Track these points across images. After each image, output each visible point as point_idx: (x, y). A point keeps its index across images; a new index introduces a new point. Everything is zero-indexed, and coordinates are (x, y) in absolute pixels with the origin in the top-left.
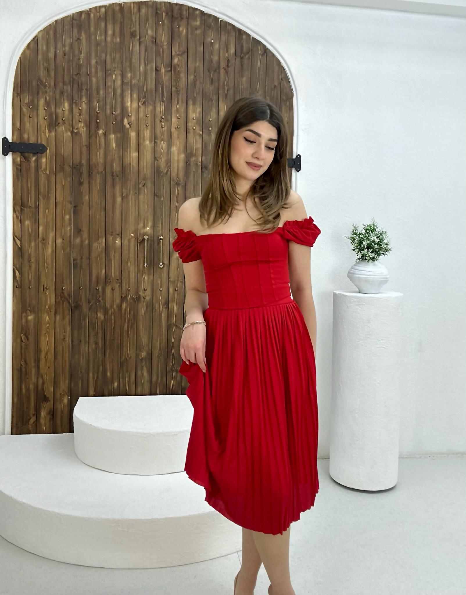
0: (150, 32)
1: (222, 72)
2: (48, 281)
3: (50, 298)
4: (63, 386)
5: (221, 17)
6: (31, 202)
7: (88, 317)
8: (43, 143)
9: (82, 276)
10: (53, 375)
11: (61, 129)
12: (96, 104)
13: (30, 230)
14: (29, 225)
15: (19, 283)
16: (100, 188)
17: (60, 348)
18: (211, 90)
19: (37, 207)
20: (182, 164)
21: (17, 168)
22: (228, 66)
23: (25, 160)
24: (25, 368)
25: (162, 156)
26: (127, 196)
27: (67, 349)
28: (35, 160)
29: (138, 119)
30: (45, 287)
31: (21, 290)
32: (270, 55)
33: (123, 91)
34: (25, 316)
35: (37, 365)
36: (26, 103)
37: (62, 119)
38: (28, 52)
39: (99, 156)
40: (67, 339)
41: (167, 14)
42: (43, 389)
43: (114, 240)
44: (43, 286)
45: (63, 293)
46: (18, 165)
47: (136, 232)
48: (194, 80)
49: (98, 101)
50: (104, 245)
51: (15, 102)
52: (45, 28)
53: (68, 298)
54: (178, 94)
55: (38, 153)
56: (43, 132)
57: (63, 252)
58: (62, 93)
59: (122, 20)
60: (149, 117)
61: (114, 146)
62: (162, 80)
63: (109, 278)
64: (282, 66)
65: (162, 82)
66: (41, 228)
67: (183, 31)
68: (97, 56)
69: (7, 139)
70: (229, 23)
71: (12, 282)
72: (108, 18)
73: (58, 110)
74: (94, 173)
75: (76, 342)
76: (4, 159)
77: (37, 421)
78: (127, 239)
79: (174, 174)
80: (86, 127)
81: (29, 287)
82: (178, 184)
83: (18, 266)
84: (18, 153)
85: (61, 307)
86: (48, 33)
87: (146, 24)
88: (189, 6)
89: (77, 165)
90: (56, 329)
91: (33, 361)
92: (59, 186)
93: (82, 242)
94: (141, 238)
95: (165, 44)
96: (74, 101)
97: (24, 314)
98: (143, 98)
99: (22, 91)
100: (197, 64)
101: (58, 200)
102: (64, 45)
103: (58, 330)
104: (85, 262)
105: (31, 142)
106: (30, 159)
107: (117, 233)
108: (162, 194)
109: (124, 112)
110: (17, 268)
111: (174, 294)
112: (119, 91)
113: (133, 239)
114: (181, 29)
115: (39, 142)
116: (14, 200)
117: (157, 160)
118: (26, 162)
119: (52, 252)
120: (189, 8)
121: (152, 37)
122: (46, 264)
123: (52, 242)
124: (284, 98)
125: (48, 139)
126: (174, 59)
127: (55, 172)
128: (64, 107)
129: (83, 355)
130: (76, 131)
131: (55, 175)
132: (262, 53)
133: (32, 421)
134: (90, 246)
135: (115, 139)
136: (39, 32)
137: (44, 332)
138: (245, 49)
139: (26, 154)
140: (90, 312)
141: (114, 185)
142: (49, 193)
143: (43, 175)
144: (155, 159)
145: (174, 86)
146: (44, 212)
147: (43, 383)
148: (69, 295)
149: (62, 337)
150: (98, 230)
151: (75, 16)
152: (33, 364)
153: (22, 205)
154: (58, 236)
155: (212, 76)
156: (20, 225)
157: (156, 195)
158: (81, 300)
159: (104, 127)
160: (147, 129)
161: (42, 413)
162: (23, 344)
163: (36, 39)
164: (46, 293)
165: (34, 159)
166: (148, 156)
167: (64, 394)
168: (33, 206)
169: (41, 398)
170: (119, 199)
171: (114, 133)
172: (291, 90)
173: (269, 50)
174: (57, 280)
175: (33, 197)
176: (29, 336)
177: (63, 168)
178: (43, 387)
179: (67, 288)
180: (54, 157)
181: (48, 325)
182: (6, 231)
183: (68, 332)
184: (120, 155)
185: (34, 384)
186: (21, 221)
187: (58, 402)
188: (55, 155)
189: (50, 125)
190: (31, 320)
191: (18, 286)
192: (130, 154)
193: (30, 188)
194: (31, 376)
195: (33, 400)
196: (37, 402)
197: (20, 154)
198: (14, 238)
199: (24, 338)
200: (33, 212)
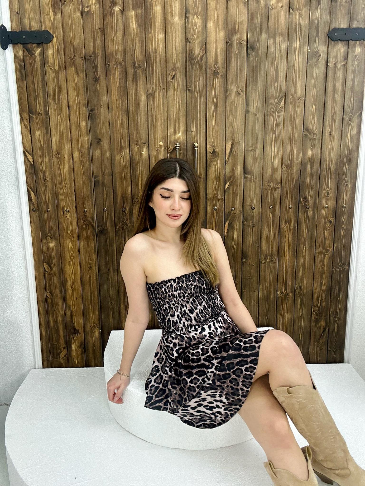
2: (67, 203)
3: (71, 222)
4: (93, 317)
6: (40, 108)
7: (115, 242)
8: (48, 29)
9: (105, 196)
10: (81, 306)
11: (68, 8)
13: (42, 143)
14: (40, 136)
15: (36, 206)
16: (119, 85)
17: (87, 278)
19: (47, 113)
20: (221, 46)
21: (20, 65)
23: (29, 54)
24: (51, 299)
25: (195, 36)
26: (153, 92)
27: (95, 278)
28: (40, 52)
30: (64, 210)
31: (39, 214)
34: (45, 243)
35: (63, 296)
39: (116, 42)
40: (94, 268)
42: (72, 321)
43: (140, 150)
44: (63, 208)
45: (85, 215)
46: (20, 60)
47: (166, 139)
50: (128, 157)
53: (92, 221)
55: (43, 43)
56: (47, 15)
57: (81, 167)
61: (135, 27)
63: (136, 197)
66: (54, 140)
69: (5, 28)
71: (28, 204)
74: (112, 64)
75: (104, 271)
76: (4, 54)
77: (68, 354)
78: (155, 148)
79: (211, 60)
80: (99, 4)
81: (47, 210)
82: (216, 73)
84: (19, 45)
85: (84, 232)
89: (91, 56)
90: (81, 257)
91: (58, 291)
92: (71, 85)
93: (102, 154)
94: (171, 147)
97: (44, 241)
101: (71, 103)
103: (83, 257)
104: (108, 179)
105: (33, 29)
106: (34, 52)
107: (143, 142)
108: (196, 87)
110: (31, 188)
111: (212, 214)
113: (163, 149)
115: (43, 29)
116: (20, 105)
117: (189, 42)
118: (30, 56)
119: (70, 167)
122: (63, 183)
123: (69, 157)
125: (53, 24)
127: (65, 67)
129: (112, 285)
130: (86, 10)
131: (66, 72)
133: (63, 354)
134: (112, 160)
135: (135, 18)
137: (68, 260)
139: (29, 46)
141: (136, 79)
142: (59, 94)
143: (50, 72)
144: (187, 40)
146: (56, 119)
147: (72, 315)
148: (92, 218)
149: (88, 266)
150: (121, 139)
152: (59, 295)
153: (31, 111)
154: (74, 149)
156: (30, 136)
157: (189, 90)
158: (106, 224)
159: (121, 3)
161: (73, 346)
162: (47, 274)
164: (66, 217)
165: (38, 51)
166: (177, 37)
167: (95, 327)
168: (43, 112)
169: (71, 330)
170: (143, 98)
171: (134, 8)
174: (77, 202)
175: (42, 100)
176: (52, 265)
177: (74, 61)
178: (72, 319)
179: (90, 210)
180: (63, 47)
181: (72, 252)
182: (15, 144)
183: (94, 260)
184: (143, 38)
185: (62, 316)
186: (30, 131)
187: (89, 335)
188: (63, 44)
189: (54, 4)
190: (53, 247)
191: (34, 210)
192: (155, 36)
193: (37, 89)
194: (58, 308)
195: (62, 333)
196: (66, 335)
197: (22, 46)
198: (24, 153)
199: (47, 267)
200: (43, 120)
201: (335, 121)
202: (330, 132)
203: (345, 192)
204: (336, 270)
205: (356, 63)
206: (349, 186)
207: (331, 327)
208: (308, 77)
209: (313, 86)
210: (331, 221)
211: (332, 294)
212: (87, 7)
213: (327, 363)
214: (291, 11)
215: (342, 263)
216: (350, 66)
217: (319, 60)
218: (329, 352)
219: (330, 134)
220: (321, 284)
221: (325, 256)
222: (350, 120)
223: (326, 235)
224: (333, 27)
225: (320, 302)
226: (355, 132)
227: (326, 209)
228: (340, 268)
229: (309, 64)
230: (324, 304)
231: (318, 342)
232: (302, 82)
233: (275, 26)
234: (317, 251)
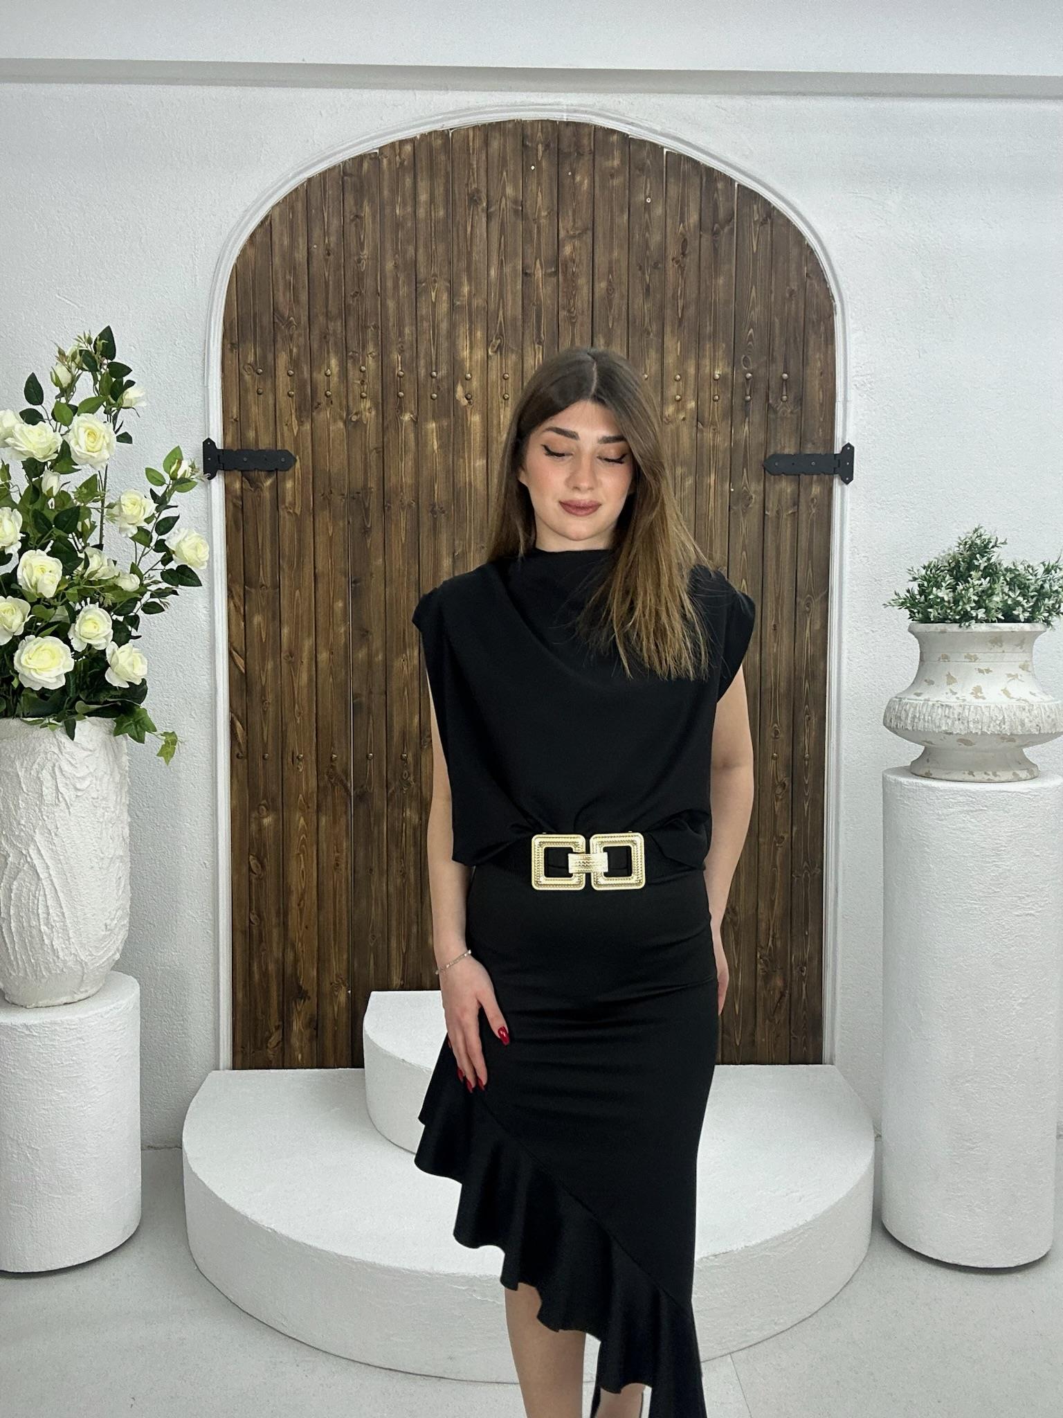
0: (509, 191)
1: (671, 267)
2: (301, 743)
3: (307, 779)
4: (337, 965)
5: (669, 144)
6: (265, 577)
7: (386, 818)
8: (287, 448)
9: (371, 730)
10: (315, 942)
11: (324, 415)
12: (396, 357)
13: (264, 637)
14: (262, 625)
15: (243, 748)
16: (406, 539)
17: (329, 886)
18: (646, 311)
19: (277, 586)
21: (235, 505)
22: (683, 254)
23: (250, 486)
24: (259, 926)
26: (464, 554)
27: (344, 887)
28: (271, 484)
29: (485, 386)
30: (295, 758)
31: (248, 762)
32: (781, 221)
33: (453, 326)
34: (255, 818)
35: (282, 920)
36: (249, 364)
37: (326, 395)
38: (251, 252)
39: (403, 471)
40: (343, 866)
41: (547, 146)
42: (296, 974)
44: (293, 753)
45: (332, 766)
46: (237, 498)
48: (607, 289)
49: (401, 352)
51: (228, 362)
52: (285, 197)
53: (344, 778)
54: (573, 324)
55: (277, 470)
56: (287, 424)
57: (331, 680)
58: (325, 337)
59: (450, 169)
60: (510, 380)
61: (436, 447)
62: (538, 294)
64: (808, 244)
65: (538, 299)
66: (285, 631)
67: (581, 183)
68: (396, 252)
69: (213, 443)
70: (684, 156)
71: (229, 745)
72: (418, 165)
73: (315, 375)
74: (394, 507)
75: (361, 873)
76: (207, 486)
77: (285, 1039)
80: (377, 410)
83: (240, 715)
84: (236, 471)
85: (329, 798)
86: (292, 208)
87: (502, 174)
88: (595, 126)
89: (358, 493)
90: (320, 844)
91: (273, 912)
92: (321, 539)
93: (370, 656)
95: (544, 214)
96: (351, 353)
97: (255, 814)
98: (497, 339)
99: (242, 338)
100: (616, 254)
101: (319, 570)
102: (326, 234)
103: (324, 846)
104: (378, 701)
105: (262, 446)
106: (260, 484)
109: (456, 372)
110: (237, 716)
112: (444, 326)
114: (578, 178)
115: (279, 448)
116: (229, 571)
118: (253, 489)
119: (310, 680)
120: (597, 129)
121: (515, 202)
122: (296, 706)
123: (310, 659)
124: (814, 317)
125: (296, 439)
126: (564, 247)
127: (313, 510)
128: (329, 367)
129: (377, 904)
130: (354, 418)
131: (313, 516)
132: (761, 219)
133: (275, 1039)
134: (386, 666)
135: (436, 432)
136: (273, 208)
137: (295, 851)
138: (722, 214)
139: (254, 474)
140: (390, 807)
141: (435, 530)
142: (301, 555)
143: (287, 517)
145: (564, 308)
146: (292, 595)
147: (296, 961)
148: (346, 772)
149: (333, 863)
150: (404, 630)
151: (348, 167)
152: (274, 920)
153: (247, 582)
154: (319, 648)
155: (647, 277)
156: (243, 624)
158: (370, 783)
159: (413, 407)
160: (506, 405)
161: (294, 1023)
162: (254, 877)
163: (267, 223)
164: (298, 768)
165: (269, 483)
167: (339, 987)
168: (269, 585)
169: (293, 991)
170: (446, 563)
171: (434, 418)
172: (829, 297)
173: (778, 211)
174: (320, 740)
175: (268, 563)
176: (265, 860)
177: (329, 500)
178: (296, 969)
179: (342, 758)
180: (311, 477)
181: (304, 836)
182: (214, 638)
183: (345, 851)
184: (449, 465)
185: (277, 961)
186: (244, 615)
187: (328, 1001)
188: (311, 472)
189: (300, 408)
190: (269, 825)
191: (241, 755)
192: (470, 463)
193: (262, 545)
194: (271, 947)
195: (275, 997)
196: (283, 1001)
197: (240, 473)
198: (230, 654)
199: (255, 864)
200: (268, 597)
201: (782, 607)
202: (775, 626)
203: (807, 731)
204: (798, 877)
205: (814, 512)
206: (814, 720)
207: (795, 989)
208: (732, 530)
209: (739, 546)
210: (784, 784)
211: (794, 924)
212: (356, 414)
213: (791, 1063)
214: (700, 426)
215: (808, 862)
216: (803, 516)
217: (750, 506)
218: (792, 1040)
219: (775, 630)
220: (772, 902)
221: (776, 849)
222: (808, 605)
223: (777, 809)
224: (771, 452)
225: (771, 939)
226: (817, 626)
227: (774, 761)
228: (806, 874)
229: (732, 512)
230: (779, 943)
231: (770, 1021)
232: (721, 540)
233: (673, 449)
234: (761, 840)
